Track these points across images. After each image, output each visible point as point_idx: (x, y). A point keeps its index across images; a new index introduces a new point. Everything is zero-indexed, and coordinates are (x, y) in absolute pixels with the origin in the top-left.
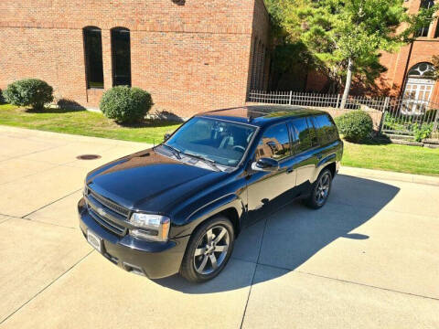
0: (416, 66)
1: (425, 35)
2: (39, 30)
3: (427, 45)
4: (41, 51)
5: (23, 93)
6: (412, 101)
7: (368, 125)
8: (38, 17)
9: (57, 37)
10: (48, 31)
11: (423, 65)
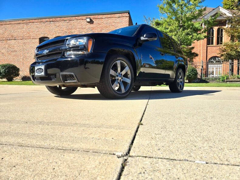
0: (211, 58)
1: (212, 44)
2: (15, 41)
3: (214, 48)
4: (15, 51)
5: (2, 71)
6: (213, 76)
7: (195, 72)
8: (15, 35)
9: (25, 43)
10: (20, 41)
11: (214, 58)
